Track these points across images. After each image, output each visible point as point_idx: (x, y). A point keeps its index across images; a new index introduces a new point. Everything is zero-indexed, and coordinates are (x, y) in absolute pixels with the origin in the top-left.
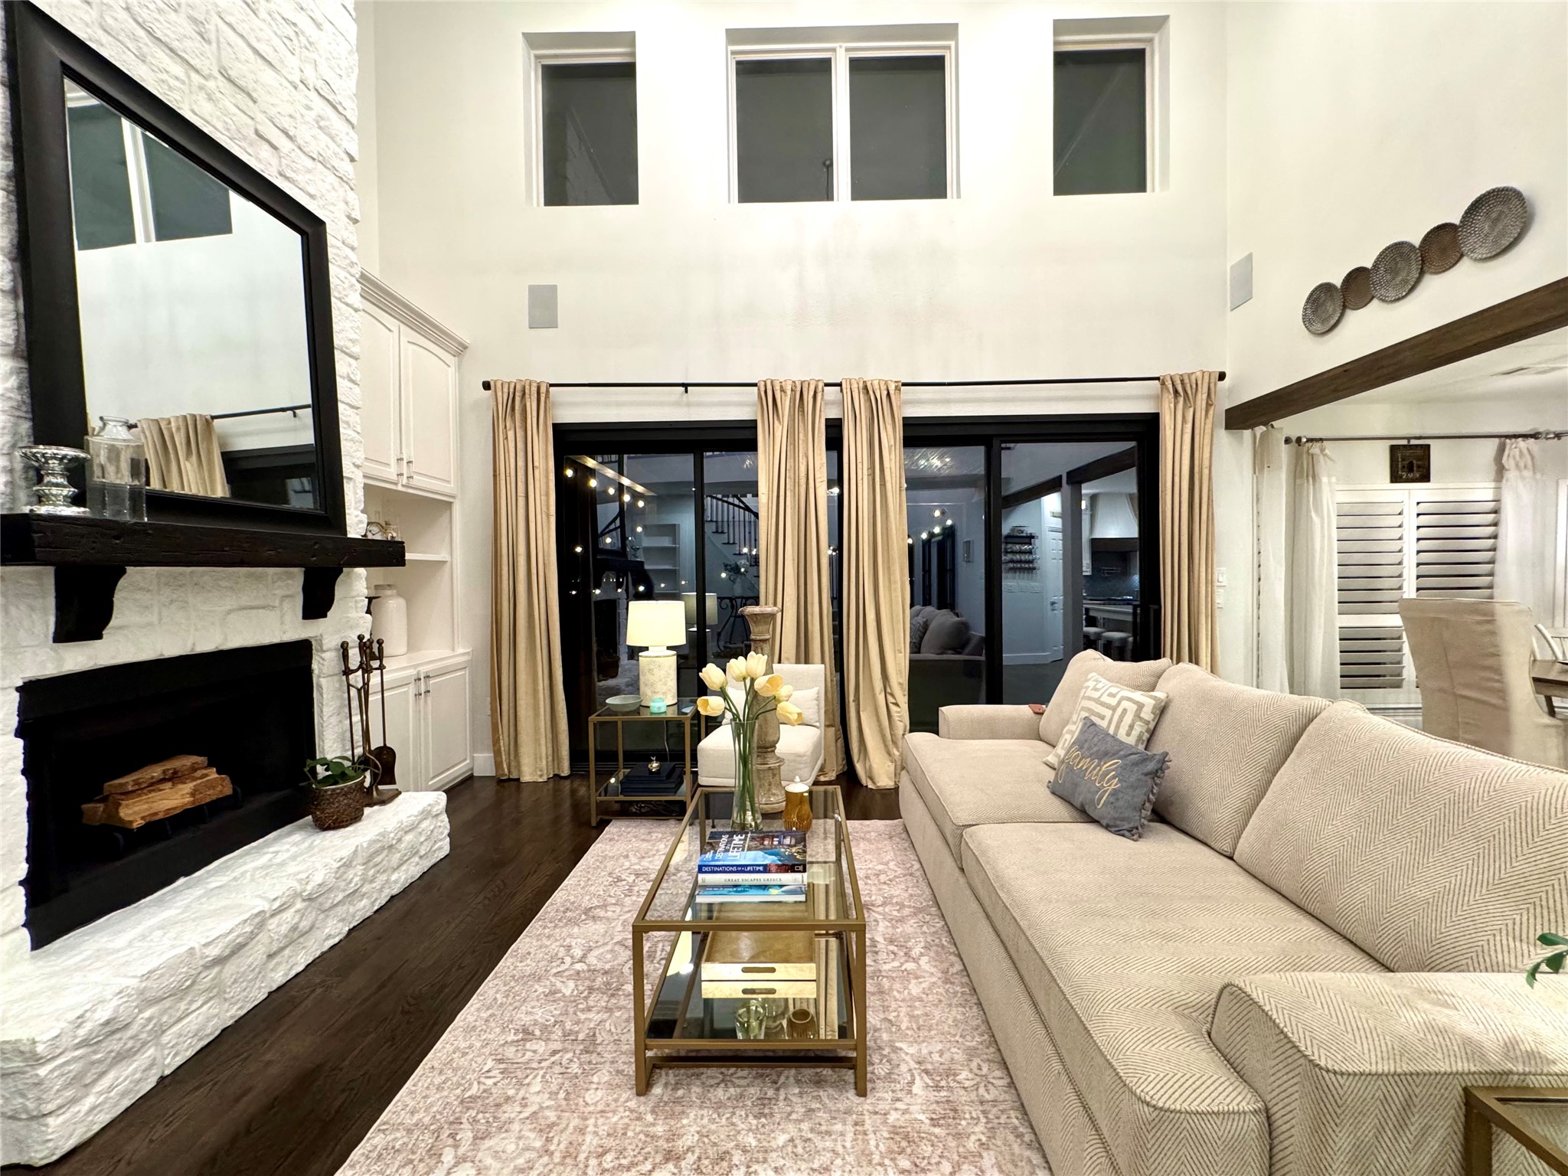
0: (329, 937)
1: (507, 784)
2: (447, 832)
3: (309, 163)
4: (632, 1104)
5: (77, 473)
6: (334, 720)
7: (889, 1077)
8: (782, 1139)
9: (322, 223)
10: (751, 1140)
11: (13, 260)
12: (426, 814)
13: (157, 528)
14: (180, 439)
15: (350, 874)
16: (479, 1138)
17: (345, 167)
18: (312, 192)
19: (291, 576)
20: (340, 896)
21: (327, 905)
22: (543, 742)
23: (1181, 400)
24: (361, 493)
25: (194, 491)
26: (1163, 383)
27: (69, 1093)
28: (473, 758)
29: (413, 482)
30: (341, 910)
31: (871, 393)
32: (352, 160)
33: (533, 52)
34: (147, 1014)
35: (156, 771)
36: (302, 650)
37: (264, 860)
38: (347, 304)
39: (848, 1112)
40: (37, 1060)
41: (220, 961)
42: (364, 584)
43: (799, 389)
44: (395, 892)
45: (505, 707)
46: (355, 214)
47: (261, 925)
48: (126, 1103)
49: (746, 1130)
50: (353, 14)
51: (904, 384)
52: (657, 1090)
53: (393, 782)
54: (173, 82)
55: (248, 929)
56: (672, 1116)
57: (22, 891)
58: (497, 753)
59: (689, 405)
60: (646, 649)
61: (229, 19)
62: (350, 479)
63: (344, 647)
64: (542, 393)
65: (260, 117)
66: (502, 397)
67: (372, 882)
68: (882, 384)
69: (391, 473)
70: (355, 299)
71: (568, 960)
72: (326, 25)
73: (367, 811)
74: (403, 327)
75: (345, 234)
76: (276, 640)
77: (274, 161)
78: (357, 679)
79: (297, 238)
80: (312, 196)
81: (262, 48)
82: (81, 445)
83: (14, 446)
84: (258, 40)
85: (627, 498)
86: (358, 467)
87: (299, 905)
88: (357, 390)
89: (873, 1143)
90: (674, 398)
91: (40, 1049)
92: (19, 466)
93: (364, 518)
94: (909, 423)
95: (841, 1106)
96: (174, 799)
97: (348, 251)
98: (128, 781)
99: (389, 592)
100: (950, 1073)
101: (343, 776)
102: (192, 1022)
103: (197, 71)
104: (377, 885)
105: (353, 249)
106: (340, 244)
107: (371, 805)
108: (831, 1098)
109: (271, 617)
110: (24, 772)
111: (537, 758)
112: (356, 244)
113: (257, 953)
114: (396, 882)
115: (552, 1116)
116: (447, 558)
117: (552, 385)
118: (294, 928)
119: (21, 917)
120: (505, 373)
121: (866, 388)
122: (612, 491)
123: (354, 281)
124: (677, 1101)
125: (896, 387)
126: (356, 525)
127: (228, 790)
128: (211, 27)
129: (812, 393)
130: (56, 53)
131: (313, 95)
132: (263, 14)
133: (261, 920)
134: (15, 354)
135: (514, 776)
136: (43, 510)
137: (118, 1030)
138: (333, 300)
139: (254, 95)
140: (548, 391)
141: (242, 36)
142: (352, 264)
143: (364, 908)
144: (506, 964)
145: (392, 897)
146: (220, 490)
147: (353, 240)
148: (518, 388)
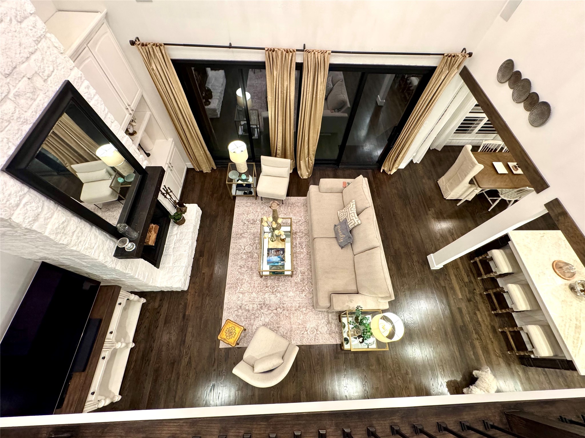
7: (296, 274)
10: (277, 285)
16: (241, 285)
22: (207, 164)
28: (186, 165)
39: (290, 280)
43: (284, 55)
51: (333, 52)
64: (162, 49)
78: (168, 196)
89: (292, 284)
94: (332, 66)
96: (153, 236)
100: (304, 273)
107: (184, 214)
108: (287, 278)
111: (206, 168)
115: (250, 282)
117: (165, 44)
119: (155, 268)
125: (329, 54)
127: (158, 227)
129: (290, 58)
140: (164, 47)
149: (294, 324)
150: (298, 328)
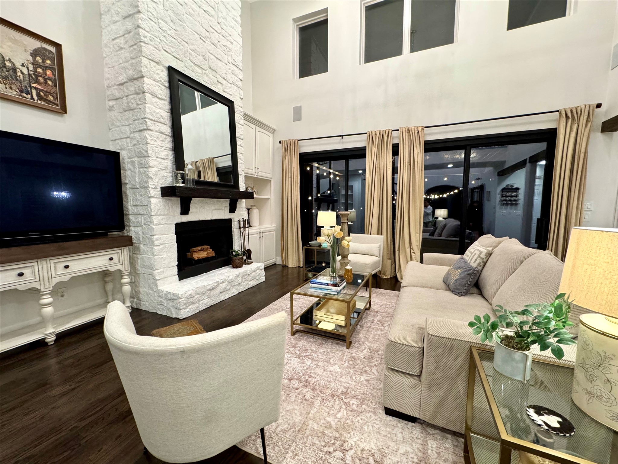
0: (233, 293)
1: (285, 267)
2: (264, 275)
3: (230, 85)
4: (290, 337)
5: (183, 176)
6: (237, 241)
7: (358, 347)
8: (322, 351)
9: (233, 102)
10: (314, 349)
11: (171, 129)
12: (258, 268)
13: (198, 189)
14: (207, 164)
15: (239, 279)
17: (240, 84)
18: (231, 93)
19: (227, 201)
20: (236, 284)
21: (233, 285)
22: (295, 255)
23: (570, 120)
24: (244, 178)
25: (211, 181)
26: (560, 114)
27: (184, 306)
28: (276, 259)
29: (259, 174)
30: (236, 287)
31: (411, 132)
32: (241, 80)
33: (296, 24)
34: (197, 296)
35: (199, 248)
36: (229, 221)
37: (221, 272)
38: (240, 124)
39: (342, 351)
40: (179, 298)
41: (210, 290)
42: (245, 204)
43: (382, 134)
44: (250, 287)
45: (284, 244)
46: (242, 97)
47: (218, 285)
48: (194, 313)
49: (314, 347)
50: (241, 35)
51: (425, 127)
52: (296, 336)
53: (251, 259)
54: (199, 75)
55: (216, 285)
56: (298, 341)
57: (177, 267)
58: (282, 258)
59: (343, 143)
60: (323, 227)
61: (211, 52)
62: (241, 174)
63: (239, 221)
64: (296, 143)
65: (218, 76)
66: (284, 145)
67: (244, 282)
68: (415, 128)
69: (253, 172)
70: (242, 122)
71: (285, 308)
72: (235, 43)
73: (244, 265)
74: (257, 127)
75: (240, 103)
76: (223, 218)
77: (221, 88)
78: (242, 230)
79: (227, 108)
80: (231, 95)
81: (219, 57)
82: (183, 170)
83: (173, 171)
84: (217, 54)
85: (332, 176)
86: (243, 171)
87: (226, 283)
88: (243, 149)
89: (345, 357)
90: (338, 141)
91: (180, 296)
92: (174, 175)
93: (245, 185)
94: (427, 143)
95: (341, 349)
96: (203, 255)
97: (240, 108)
98: (195, 249)
99: (254, 207)
100: (376, 351)
101: (238, 255)
102: (205, 301)
103: (204, 69)
104: (245, 283)
105: (241, 107)
106: (238, 107)
107: (245, 264)
108: (339, 347)
109: (222, 212)
110: (177, 242)
111: (293, 260)
112: (242, 106)
113: (217, 291)
114: (250, 284)
116: (270, 198)
117: (299, 140)
118: (225, 288)
119: (177, 273)
120: (285, 138)
121: (409, 130)
122: (325, 174)
123: (242, 117)
124: (300, 338)
125: (422, 129)
126: (242, 187)
127: (214, 255)
128: (206, 56)
129: (387, 135)
130: (178, 77)
131: (231, 65)
132: (219, 47)
133: (218, 284)
134: (172, 150)
135: (287, 265)
136: (178, 185)
137: (192, 297)
138: (236, 123)
139: (217, 71)
140: (298, 142)
141: (214, 55)
142: (241, 112)
143: (242, 288)
144: (271, 306)
145: (249, 288)
146: (216, 179)
147: (241, 105)
148: (289, 142)
149: (314, 419)
150: (323, 433)
